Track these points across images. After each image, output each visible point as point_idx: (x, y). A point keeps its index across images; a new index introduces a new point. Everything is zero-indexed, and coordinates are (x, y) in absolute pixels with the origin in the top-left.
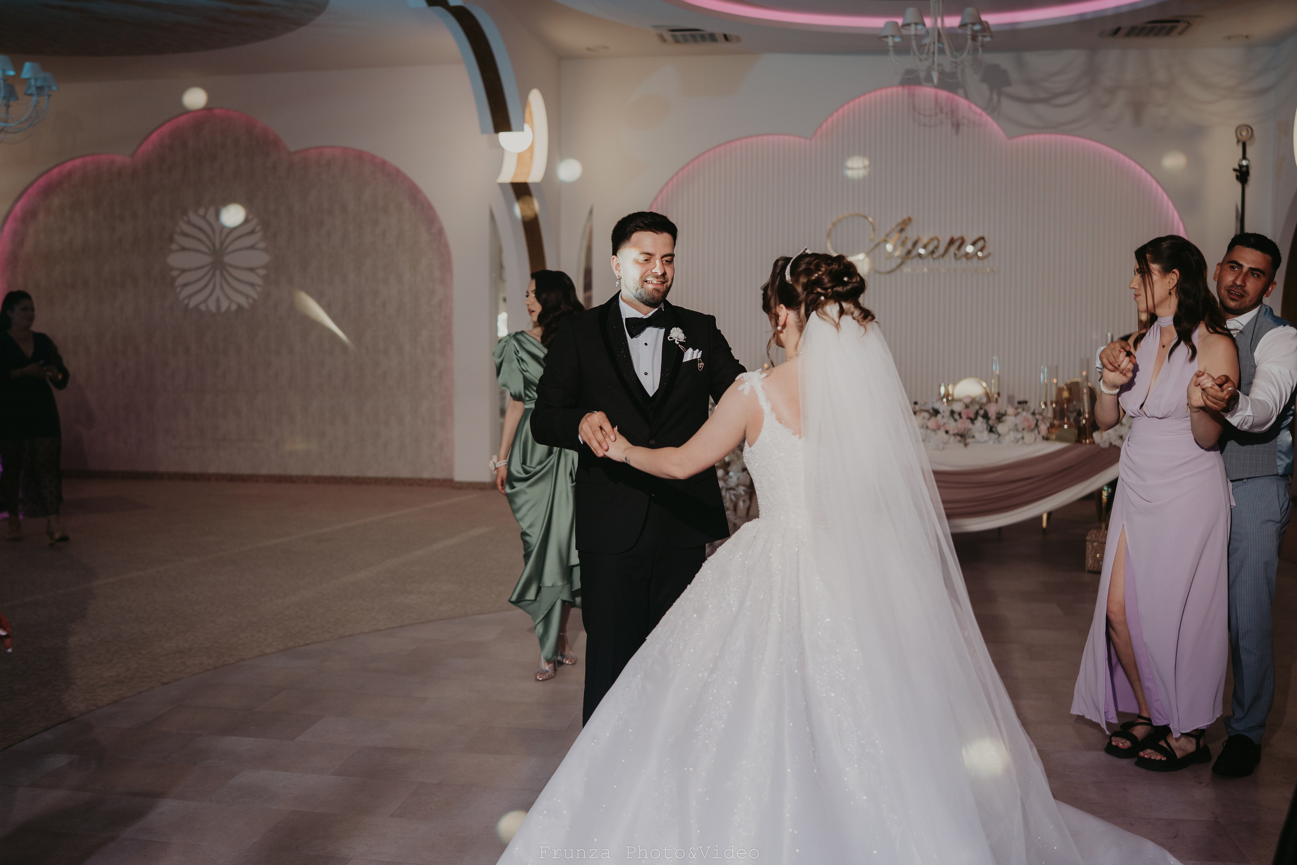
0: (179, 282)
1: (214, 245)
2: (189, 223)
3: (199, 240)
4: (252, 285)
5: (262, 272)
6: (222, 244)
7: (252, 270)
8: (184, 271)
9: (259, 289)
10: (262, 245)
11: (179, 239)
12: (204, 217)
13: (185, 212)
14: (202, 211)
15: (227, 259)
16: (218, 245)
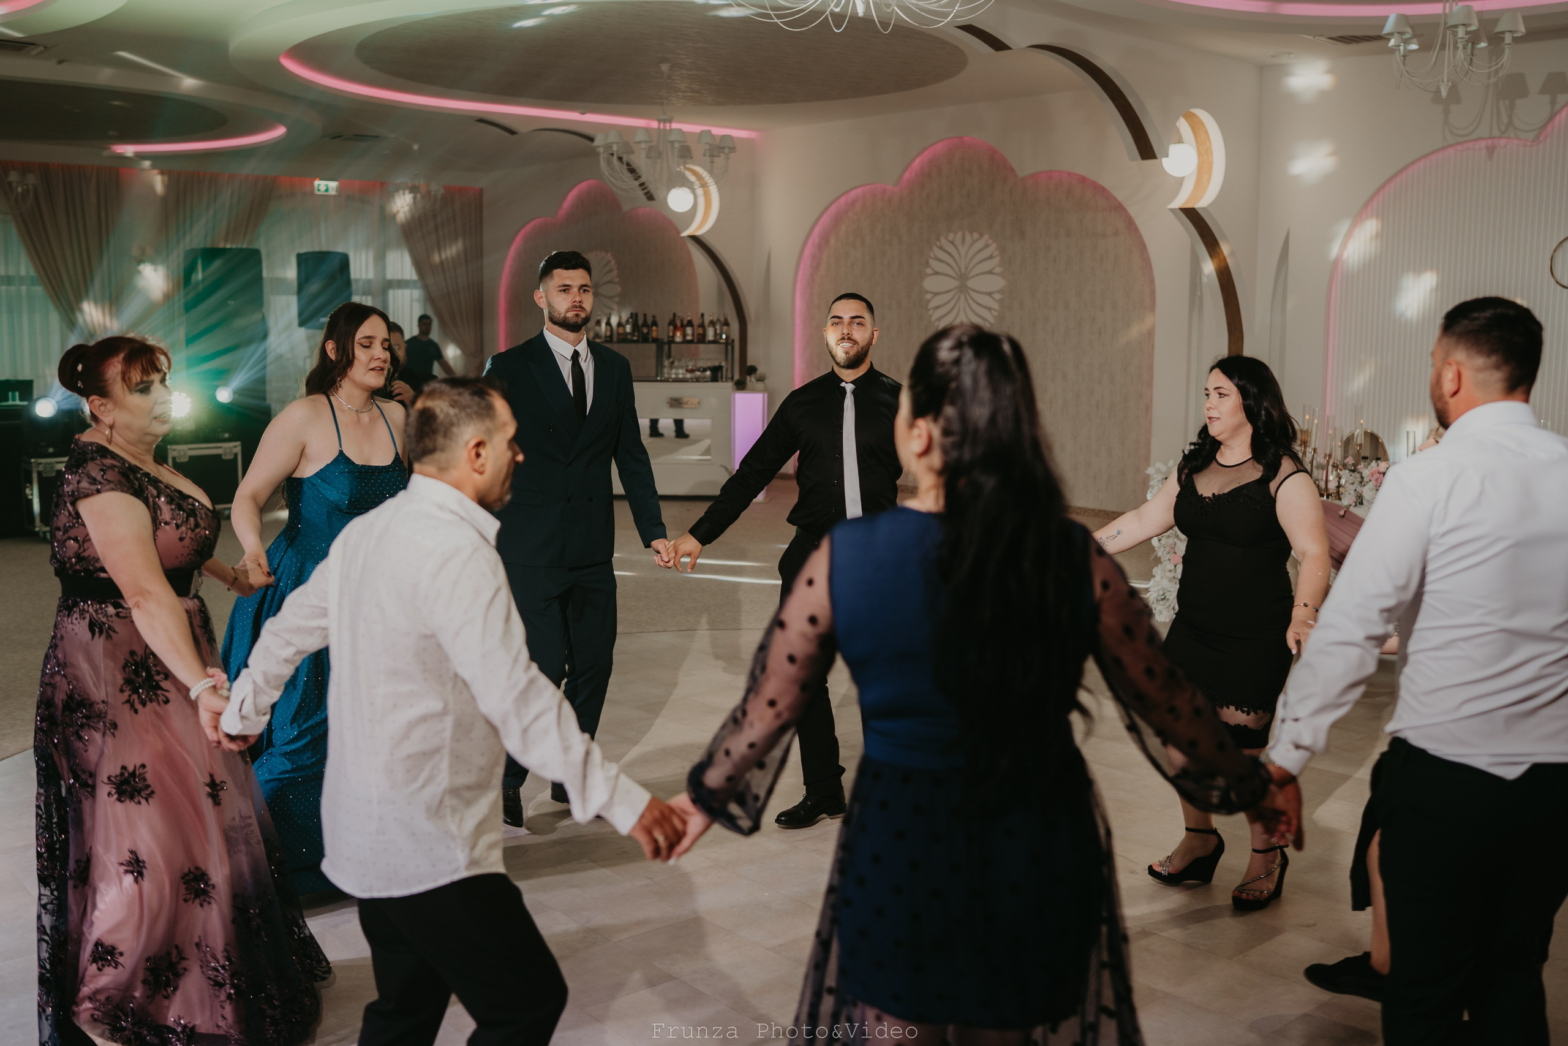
0: (932, 305)
1: (960, 269)
2: (941, 248)
3: (949, 265)
4: (989, 309)
5: (998, 296)
6: (967, 268)
7: (989, 294)
8: (936, 294)
9: (995, 313)
10: (998, 270)
11: (933, 263)
12: (952, 243)
13: (939, 240)
14: (951, 236)
15: (971, 283)
16: (963, 270)
